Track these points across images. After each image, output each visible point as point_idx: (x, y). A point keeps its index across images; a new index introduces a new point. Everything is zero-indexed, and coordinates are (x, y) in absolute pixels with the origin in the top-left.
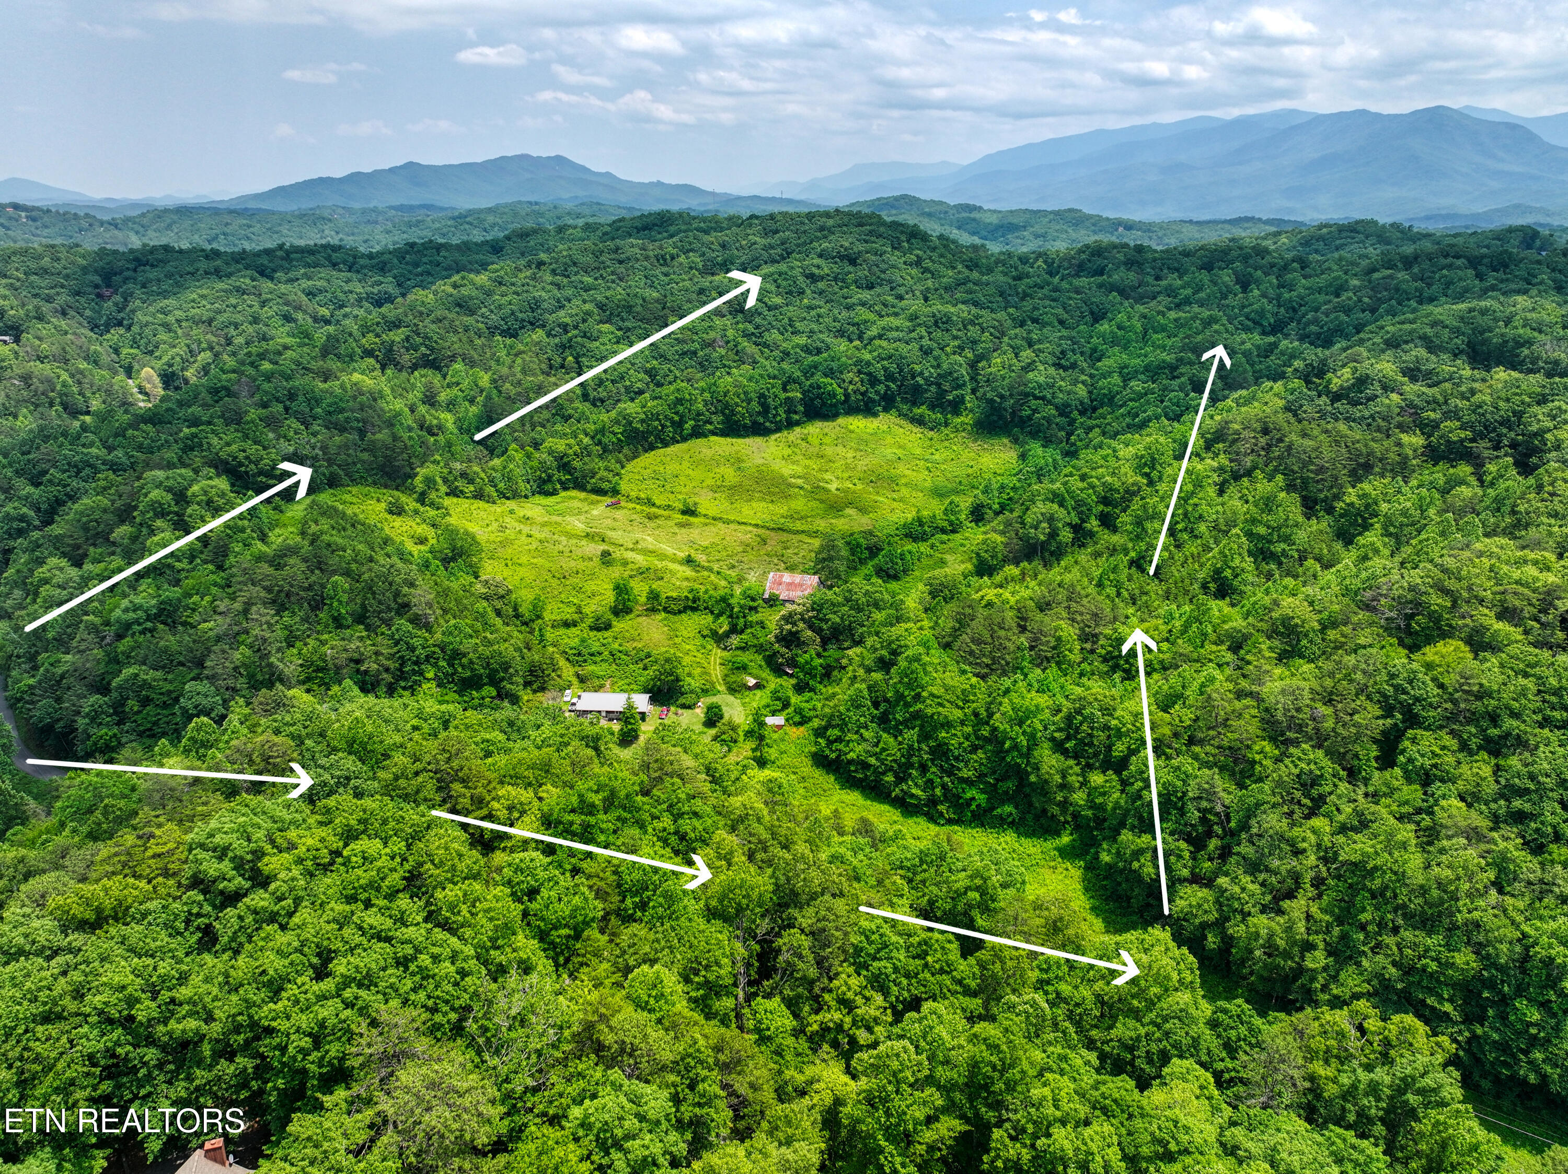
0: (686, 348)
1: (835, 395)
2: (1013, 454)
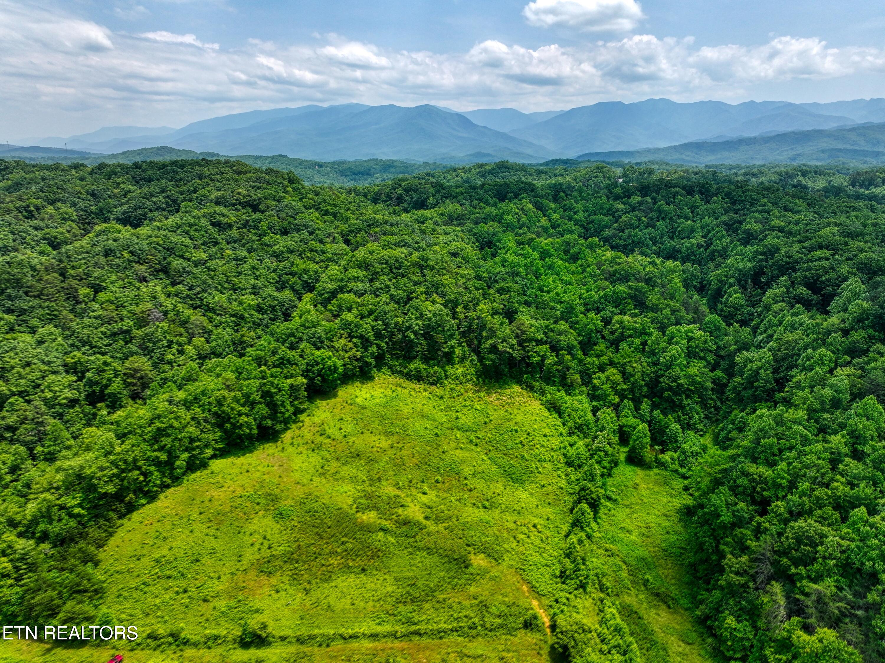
0: (116, 327)
1: (336, 369)
2: (538, 403)
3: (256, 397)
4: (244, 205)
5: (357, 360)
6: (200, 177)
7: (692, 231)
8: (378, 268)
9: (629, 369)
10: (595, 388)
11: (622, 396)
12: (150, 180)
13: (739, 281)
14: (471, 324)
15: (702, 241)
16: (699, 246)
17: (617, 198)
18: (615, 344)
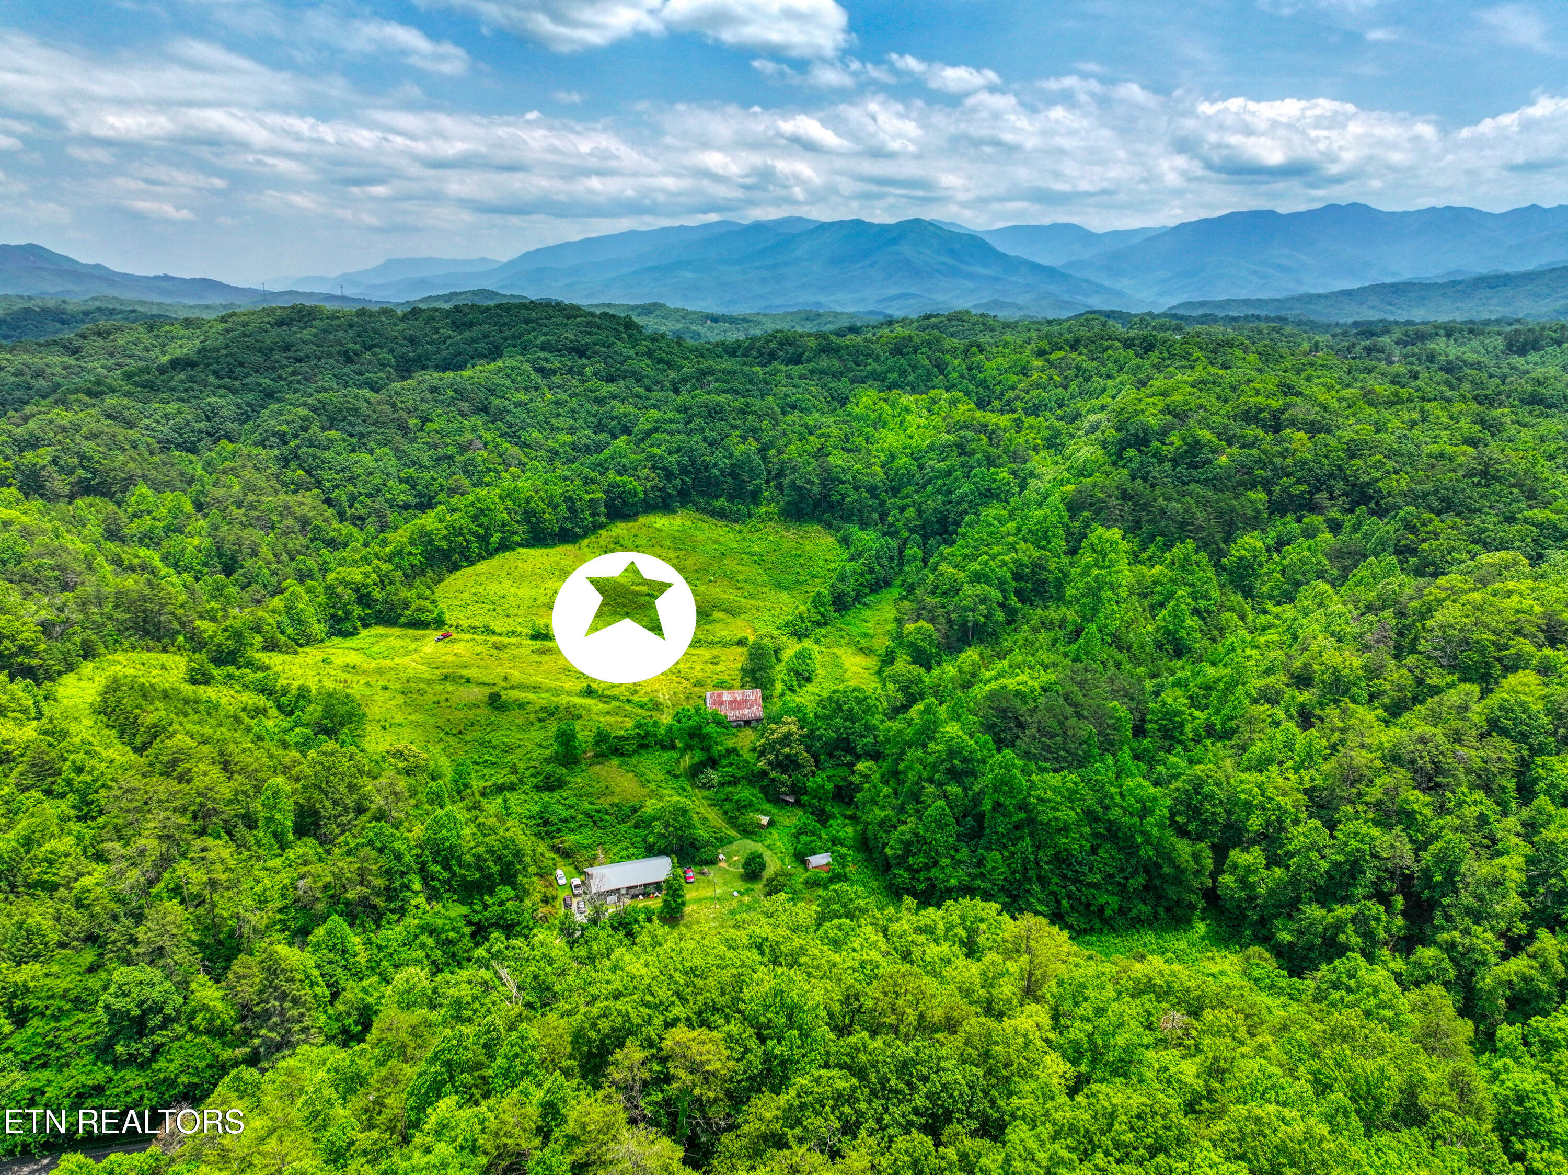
2: (832, 540)
3: (559, 500)
4: (570, 350)
5: (659, 490)
6: (527, 322)
8: (696, 410)
9: (924, 507)
10: (889, 525)
12: (471, 325)
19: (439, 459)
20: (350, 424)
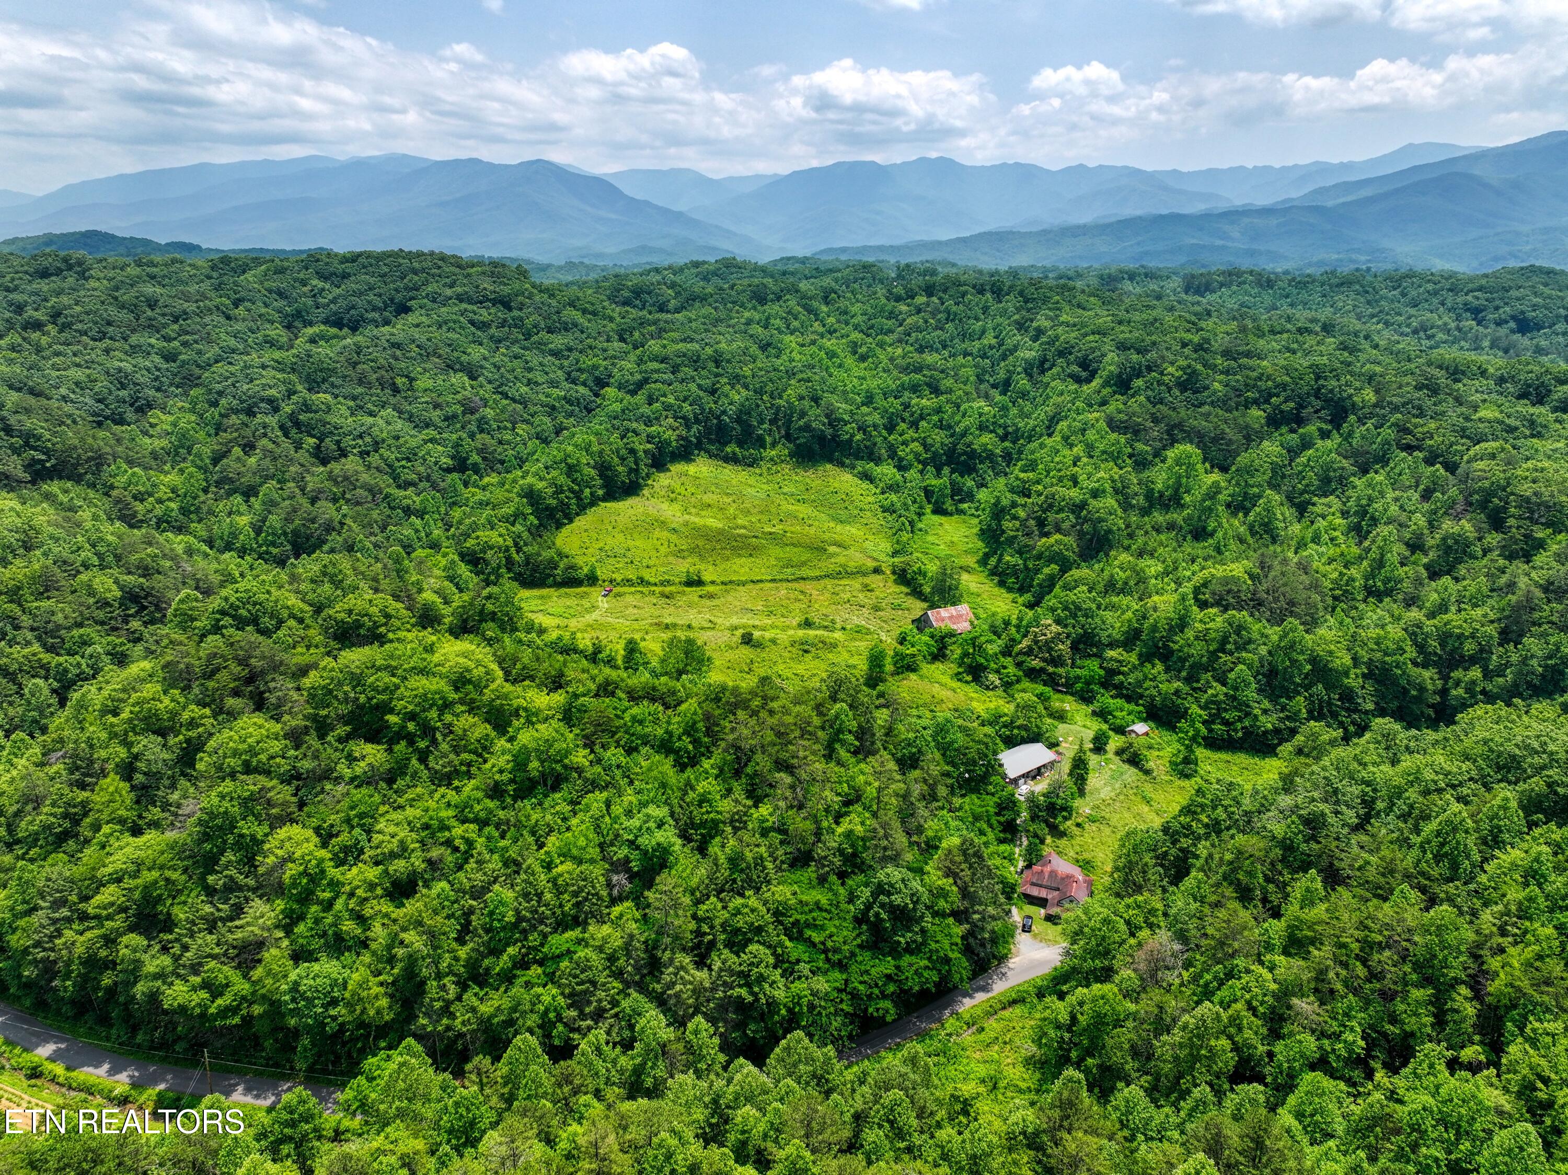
0: (447, 412)
1: (669, 445)
2: (852, 476)
3: (623, 452)
4: (495, 302)
5: (683, 438)
6: (415, 272)
7: (983, 332)
8: (679, 361)
9: (929, 441)
10: (901, 460)
11: (925, 463)
12: (345, 276)
13: (1025, 370)
14: (776, 414)
15: (993, 342)
16: (991, 347)
17: (898, 299)
18: (914, 425)
19: (447, 419)
20: (333, 385)
